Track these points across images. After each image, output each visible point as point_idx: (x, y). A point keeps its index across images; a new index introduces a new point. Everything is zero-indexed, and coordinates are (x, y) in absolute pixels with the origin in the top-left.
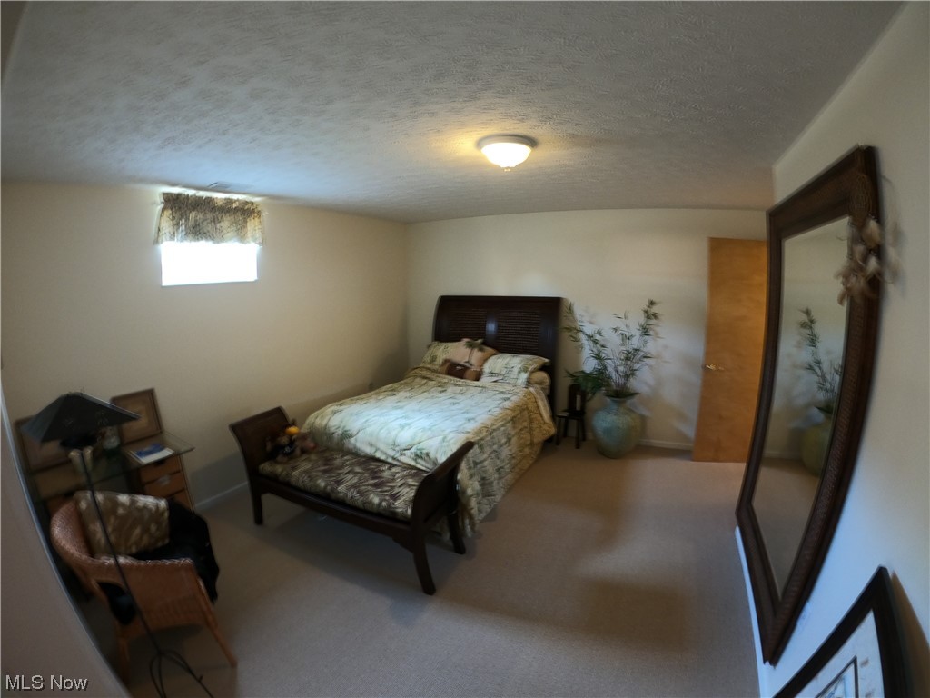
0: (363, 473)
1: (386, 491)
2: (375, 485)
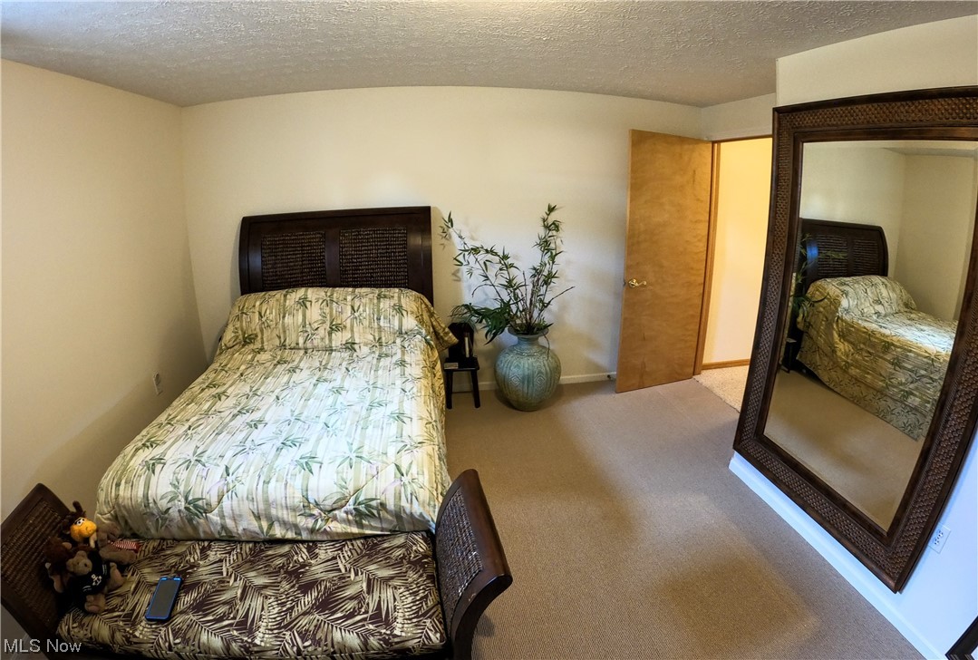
0: (276, 585)
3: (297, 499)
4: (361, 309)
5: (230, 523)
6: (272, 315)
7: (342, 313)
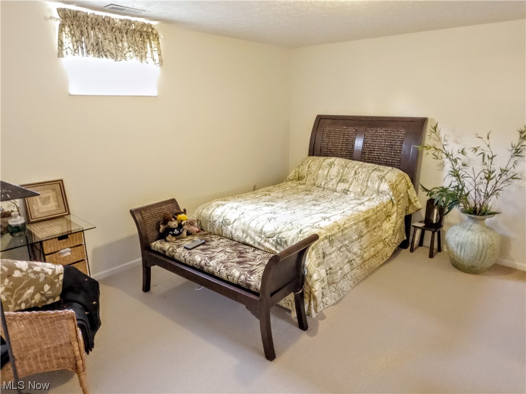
0: (232, 253)
1: (247, 268)
2: (239, 263)
3: (259, 229)
4: (360, 174)
5: (233, 231)
6: (314, 168)
7: (349, 173)
